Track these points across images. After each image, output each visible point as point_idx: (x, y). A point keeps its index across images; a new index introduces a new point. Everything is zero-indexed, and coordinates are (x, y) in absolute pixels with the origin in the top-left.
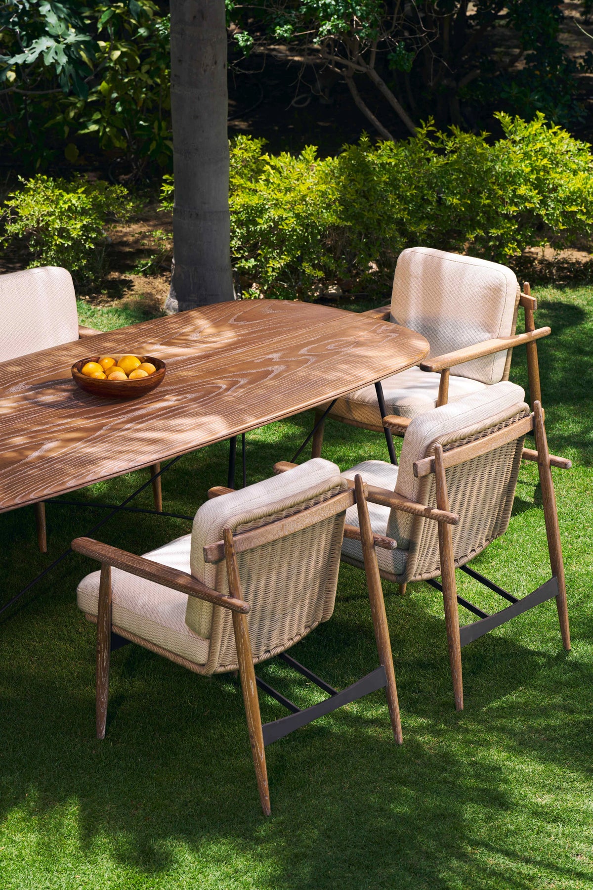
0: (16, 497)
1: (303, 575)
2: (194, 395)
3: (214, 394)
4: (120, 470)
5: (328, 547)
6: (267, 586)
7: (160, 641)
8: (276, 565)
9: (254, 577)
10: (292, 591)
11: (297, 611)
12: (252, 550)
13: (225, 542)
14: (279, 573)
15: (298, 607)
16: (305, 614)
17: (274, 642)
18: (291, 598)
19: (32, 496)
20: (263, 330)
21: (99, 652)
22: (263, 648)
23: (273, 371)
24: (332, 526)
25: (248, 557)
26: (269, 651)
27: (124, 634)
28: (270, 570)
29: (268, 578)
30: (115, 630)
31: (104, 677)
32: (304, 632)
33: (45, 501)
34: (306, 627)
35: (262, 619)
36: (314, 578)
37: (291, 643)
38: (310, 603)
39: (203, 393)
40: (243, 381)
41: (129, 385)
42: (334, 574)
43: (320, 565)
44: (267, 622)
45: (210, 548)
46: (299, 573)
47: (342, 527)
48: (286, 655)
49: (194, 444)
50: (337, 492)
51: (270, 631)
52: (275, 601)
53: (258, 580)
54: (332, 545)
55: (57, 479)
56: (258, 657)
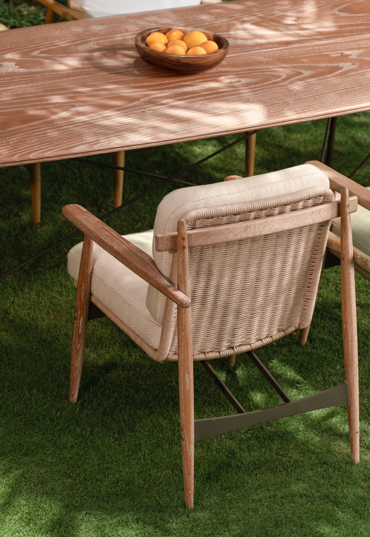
0: (15, 154)
1: (276, 279)
2: (248, 80)
3: (269, 82)
4: (131, 144)
5: (308, 255)
6: (231, 283)
7: (125, 319)
8: (241, 264)
9: (215, 272)
10: (262, 292)
11: (268, 313)
12: (214, 246)
13: (178, 233)
14: (246, 273)
15: (269, 309)
16: (278, 317)
17: (238, 341)
18: (260, 299)
19: (31, 156)
20: (361, 25)
21: (75, 318)
22: (225, 344)
23: (342, 68)
24: (313, 234)
25: (208, 253)
26: (233, 348)
27: (99, 306)
28: (235, 269)
29: (233, 277)
30: (93, 300)
31: (79, 343)
32: (276, 335)
33: (43, 164)
34: (279, 331)
35: (225, 315)
36: (290, 283)
37: (259, 344)
38: (285, 308)
39: (259, 79)
40: (306, 73)
41: (182, 61)
42: (314, 283)
43: (297, 272)
44: (230, 319)
45: (162, 238)
46: (271, 276)
47: (324, 237)
48: (254, 355)
49: (219, 129)
50: (321, 201)
51: (234, 329)
52: (241, 299)
53: (221, 277)
54: (313, 254)
55: (62, 144)
56: (219, 352)
